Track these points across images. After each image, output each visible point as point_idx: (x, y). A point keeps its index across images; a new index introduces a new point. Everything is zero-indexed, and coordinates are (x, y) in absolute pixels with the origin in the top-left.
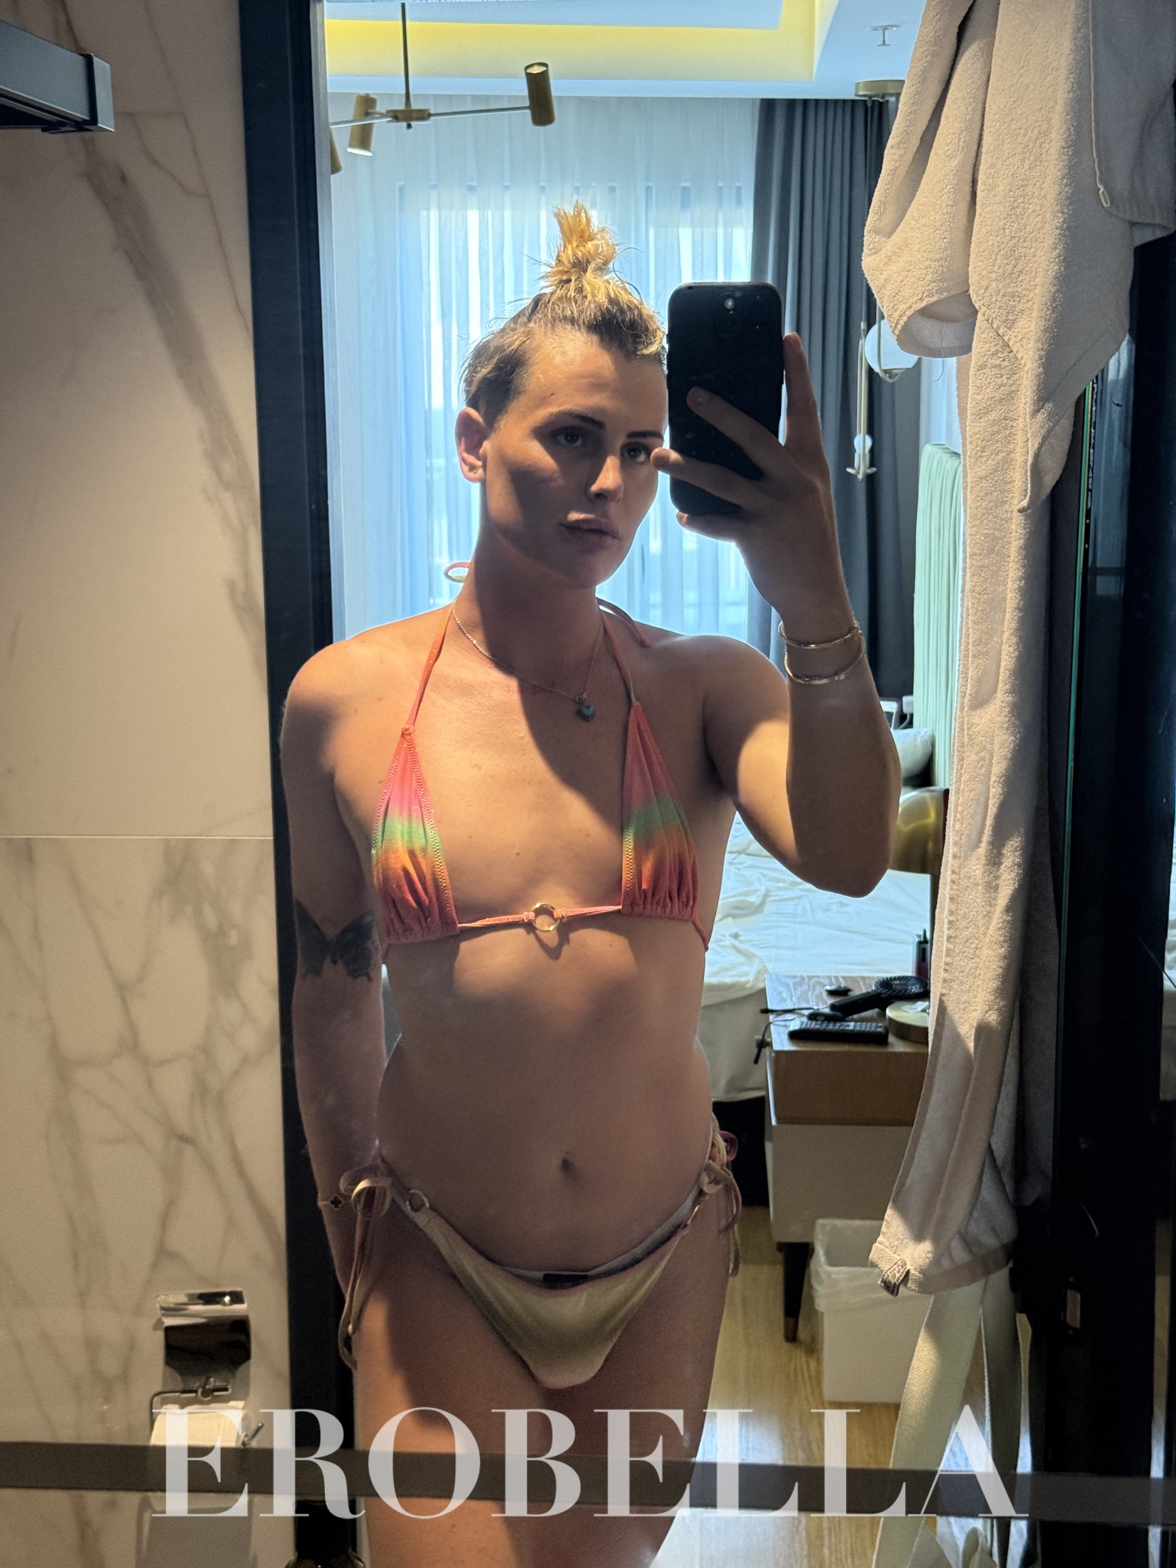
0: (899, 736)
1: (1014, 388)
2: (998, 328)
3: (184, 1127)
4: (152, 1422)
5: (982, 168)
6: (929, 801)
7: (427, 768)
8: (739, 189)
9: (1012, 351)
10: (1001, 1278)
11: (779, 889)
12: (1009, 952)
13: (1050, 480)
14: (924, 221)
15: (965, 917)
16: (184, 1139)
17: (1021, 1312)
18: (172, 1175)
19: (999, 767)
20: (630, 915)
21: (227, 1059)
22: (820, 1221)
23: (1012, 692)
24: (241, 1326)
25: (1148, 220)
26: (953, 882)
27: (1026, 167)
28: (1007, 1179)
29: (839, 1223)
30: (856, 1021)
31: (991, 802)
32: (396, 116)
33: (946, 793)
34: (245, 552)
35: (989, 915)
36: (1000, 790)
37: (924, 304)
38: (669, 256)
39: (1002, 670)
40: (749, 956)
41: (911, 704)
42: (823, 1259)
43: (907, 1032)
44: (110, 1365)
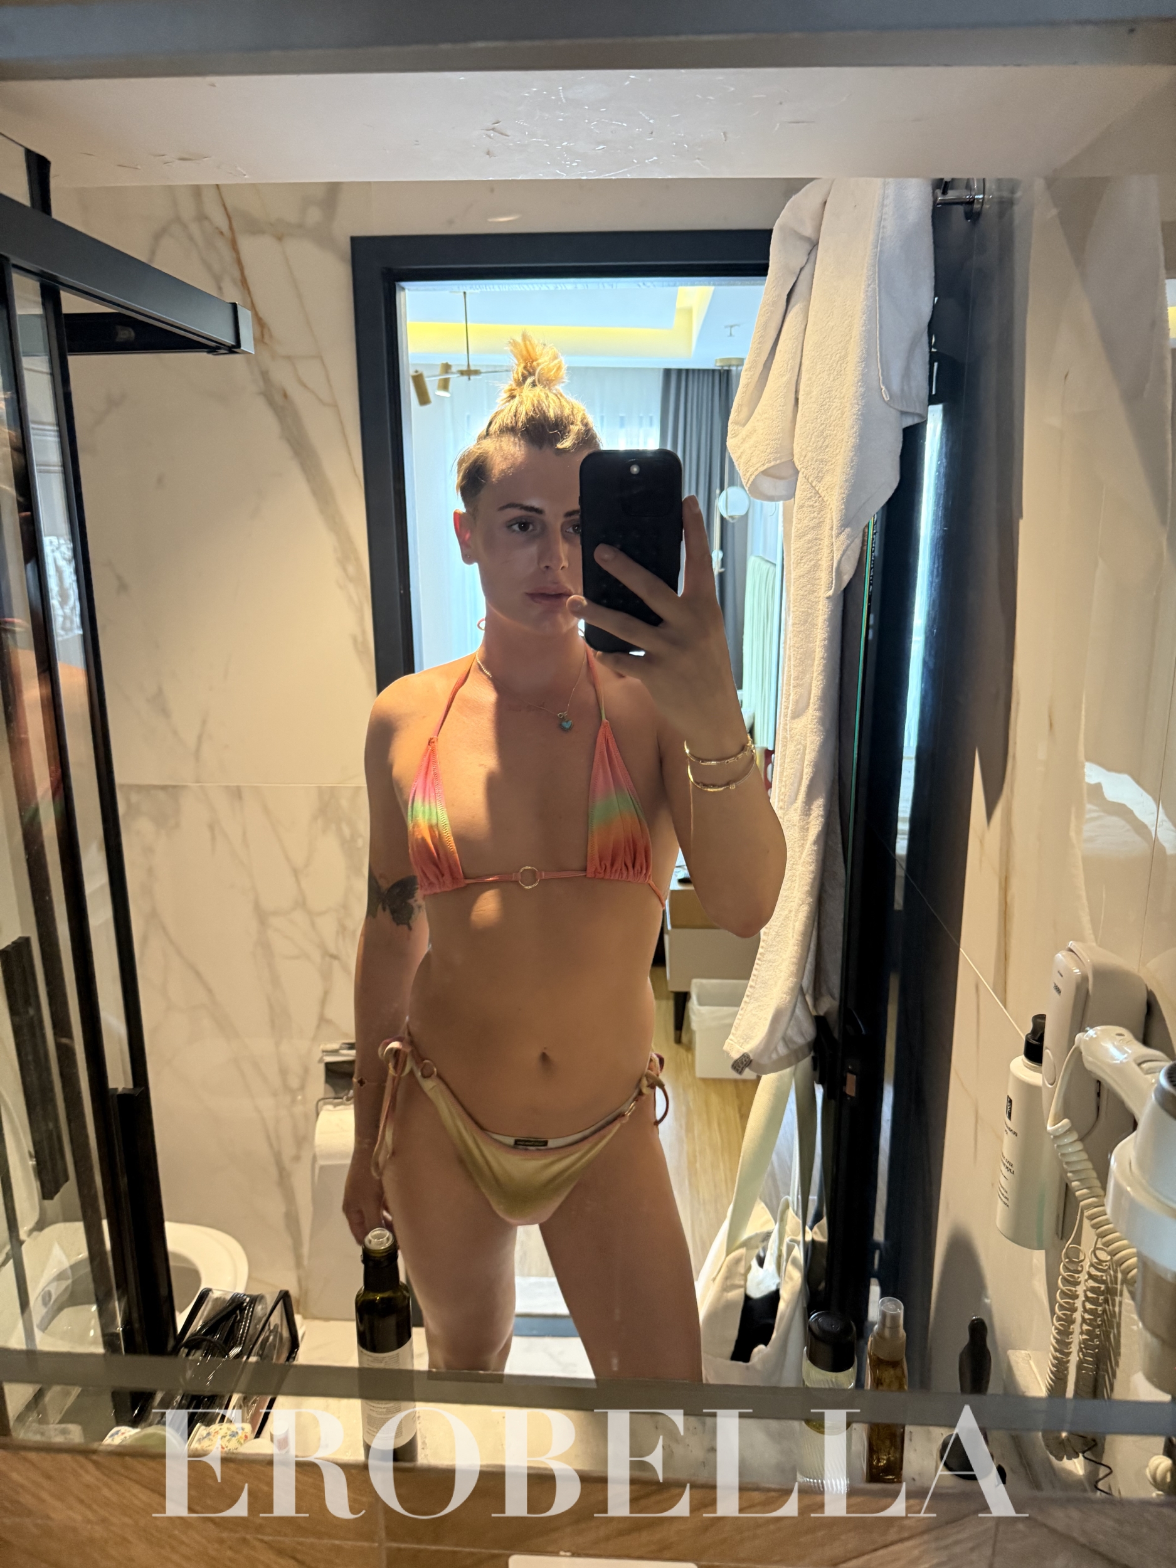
1: (821, 520)
2: (812, 481)
3: (332, 949)
4: (318, 1114)
5: (803, 381)
9: (820, 497)
13: (846, 579)
14: (766, 415)
16: (334, 957)
18: (326, 976)
19: (810, 756)
20: (594, 879)
22: (695, 981)
23: (819, 709)
25: (912, 411)
29: (704, 981)
31: (805, 777)
32: (462, 373)
33: (776, 768)
36: (811, 770)
37: (765, 467)
39: (812, 696)
42: (695, 1002)
44: (294, 1081)
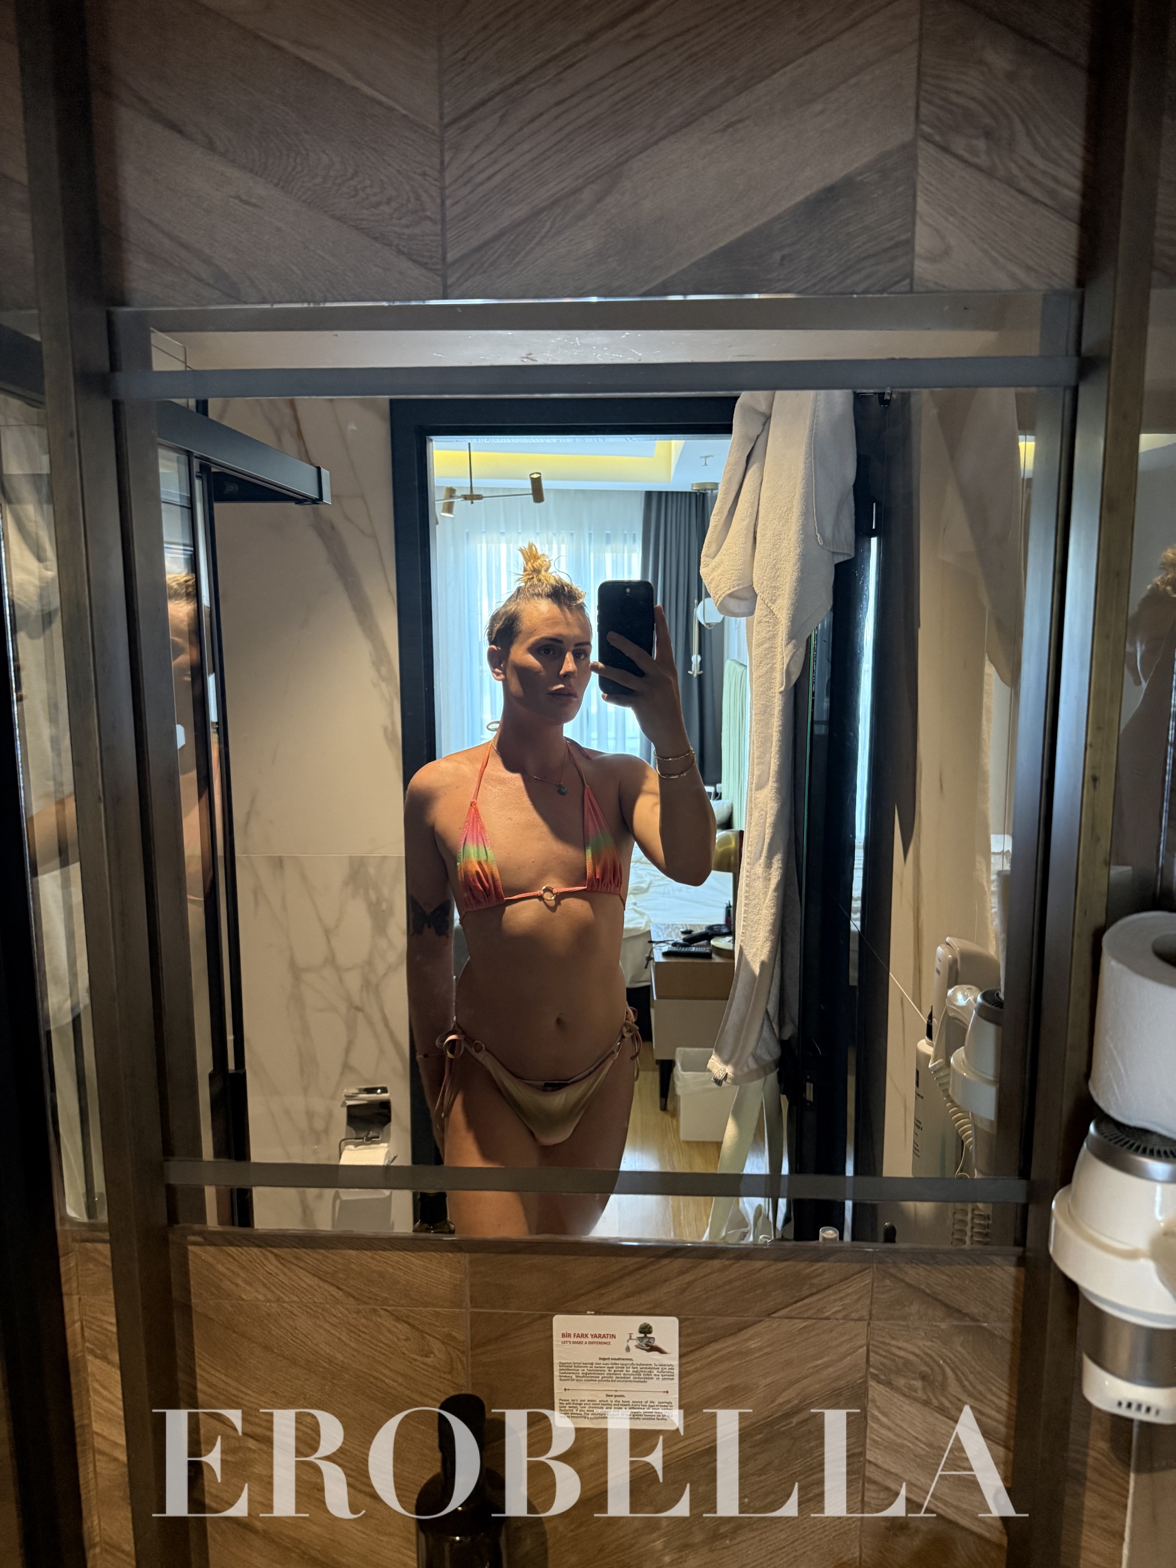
0: (714, 803)
1: (774, 633)
2: (768, 603)
3: (357, 1002)
4: (341, 1153)
5: (759, 525)
6: (731, 836)
7: (485, 820)
8: (634, 535)
9: (775, 615)
10: (773, 1076)
11: (656, 880)
12: (777, 912)
13: (794, 678)
14: (731, 551)
15: (753, 894)
16: (358, 1009)
17: (783, 1094)
18: (351, 1027)
19: (770, 819)
20: (591, 891)
21: (381, 968)
22: (678, 1049)
23: (776, 781)
24: (386, 1105)
25: (841, 551)
26: (747, 876)
27: (781, 525)
28: (775, 1026)
29: (688, 1049)
30: (696, 947)
31: (766, 836)
32: (466, 497)
33: (741, 833)
34: (391, 713)
35: (766, 893)
36: (771, 831)
37: (731, 591)
38: (599, 566)
39: (771, 771)
40: (642, 914)
41: (721, 788)
42: (680, 1068)
43: (720, 951)
44: (319, 1125)
